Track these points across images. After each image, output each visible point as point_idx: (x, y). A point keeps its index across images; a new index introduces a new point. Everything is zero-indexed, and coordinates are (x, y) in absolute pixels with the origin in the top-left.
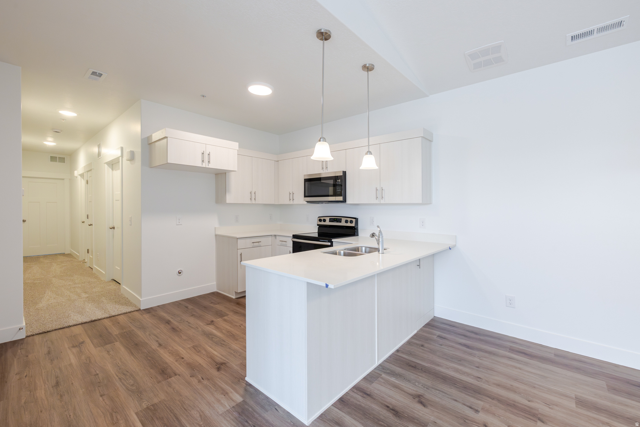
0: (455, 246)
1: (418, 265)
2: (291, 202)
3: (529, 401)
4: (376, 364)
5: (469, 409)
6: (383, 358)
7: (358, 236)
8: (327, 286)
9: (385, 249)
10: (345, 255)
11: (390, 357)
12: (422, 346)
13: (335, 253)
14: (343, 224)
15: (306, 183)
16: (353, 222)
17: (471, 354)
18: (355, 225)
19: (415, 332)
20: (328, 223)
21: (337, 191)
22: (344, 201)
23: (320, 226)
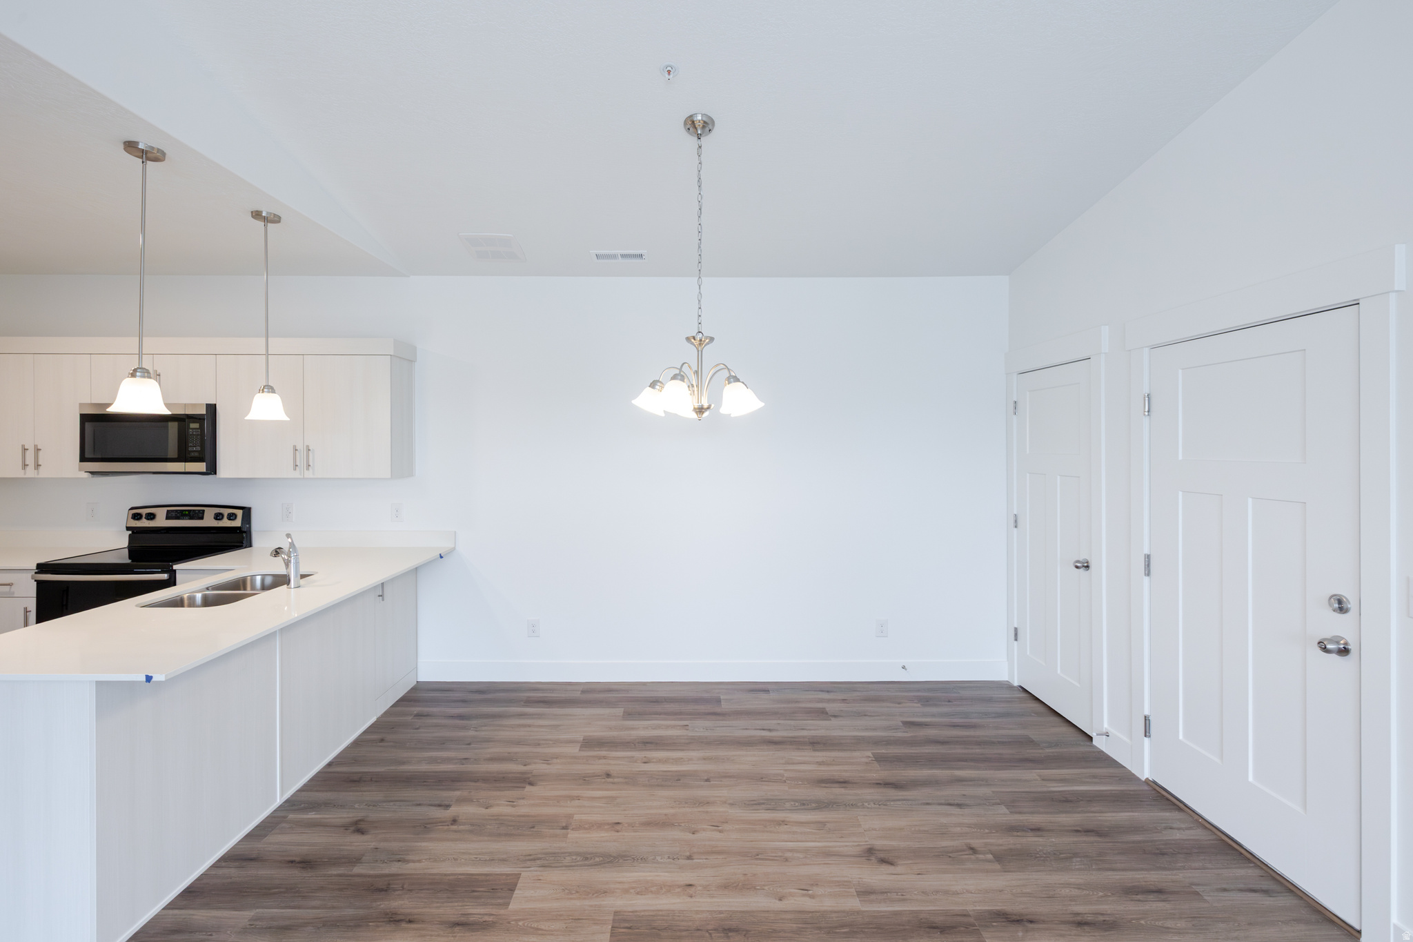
0: (452, 550)
1: (379, 596)
2: (30, 472)
3: (525, 765)
4: (279, 801)
5: (438, 808)
6: (296, 786)
7: (251, 546)
8: (149, 679)
9: (303, 576)
10: (208, 602)
11: (312, 780)
12: (382, 740)
13: (178, 603)
14: (208, 521)
15: (87, 424)
16: (238, 517)
17: (465, 728)
18: (242, 523)
19: (374, 719)
20: (161, 521)
21: (190, 449)
22: (212, 470)
23: (135, 533)
